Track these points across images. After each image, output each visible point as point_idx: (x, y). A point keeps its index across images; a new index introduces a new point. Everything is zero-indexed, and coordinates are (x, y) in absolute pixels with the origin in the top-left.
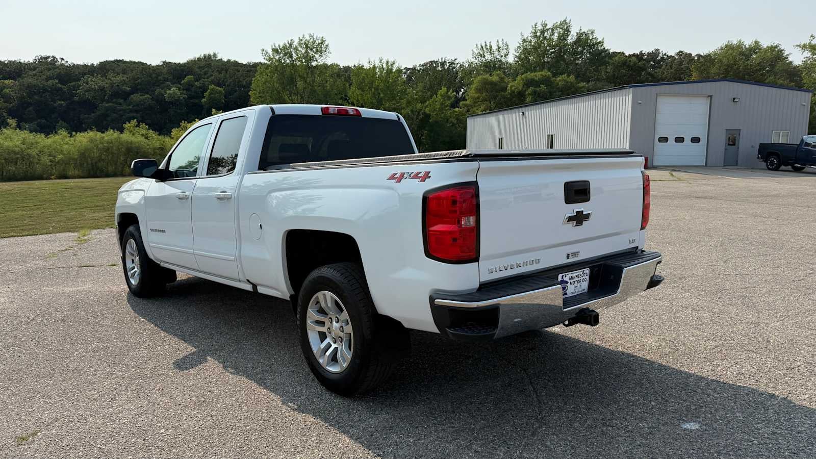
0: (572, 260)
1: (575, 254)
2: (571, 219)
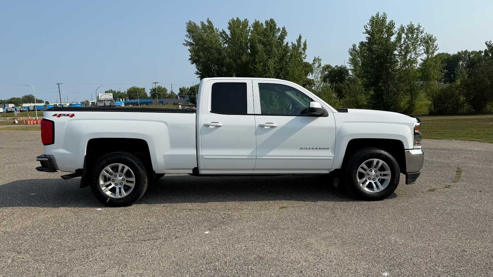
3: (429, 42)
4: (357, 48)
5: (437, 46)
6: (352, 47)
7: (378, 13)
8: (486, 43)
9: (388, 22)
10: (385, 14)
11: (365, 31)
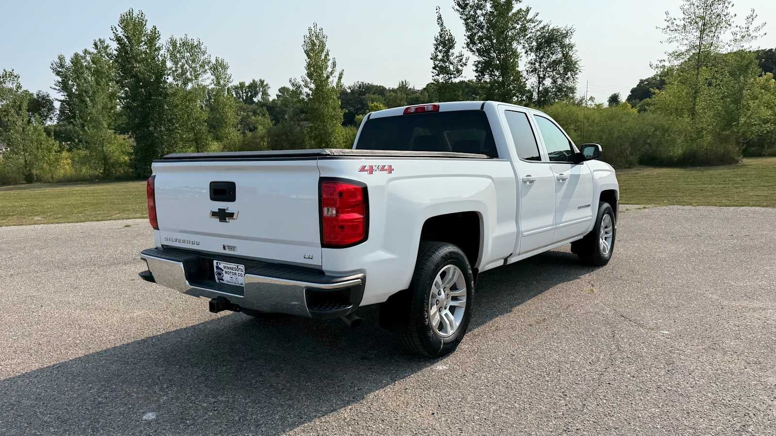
0: (228, 252)
1: (232, 248)
2: (214, 214)
3: (219, 68)
4: (68, 63)
5: (230, 77)
6: (58, 61)
7: (131, 10)
8: (290, 81)
9: (149, 28)
10: (142, 13)
11: (113, 37)
